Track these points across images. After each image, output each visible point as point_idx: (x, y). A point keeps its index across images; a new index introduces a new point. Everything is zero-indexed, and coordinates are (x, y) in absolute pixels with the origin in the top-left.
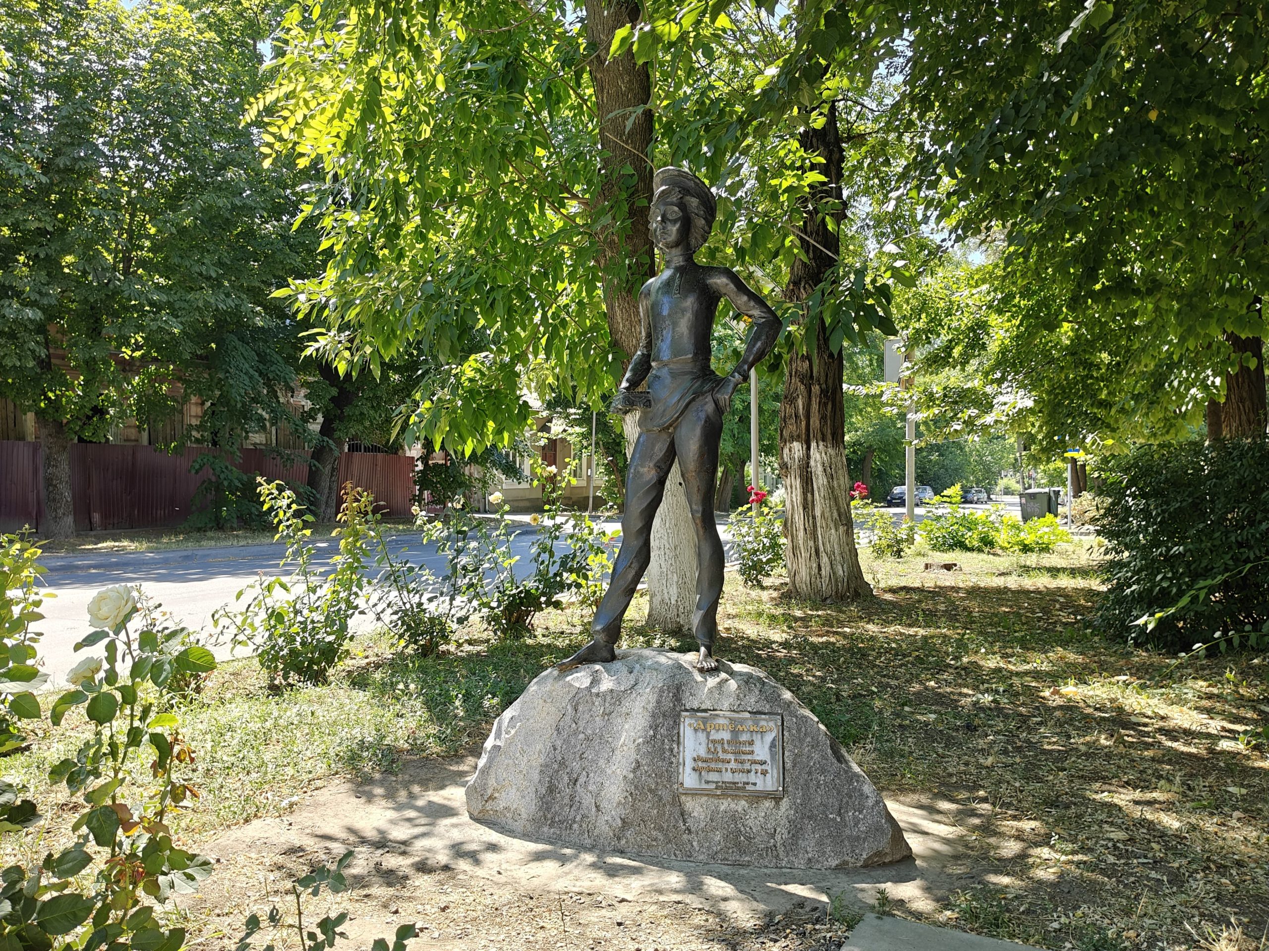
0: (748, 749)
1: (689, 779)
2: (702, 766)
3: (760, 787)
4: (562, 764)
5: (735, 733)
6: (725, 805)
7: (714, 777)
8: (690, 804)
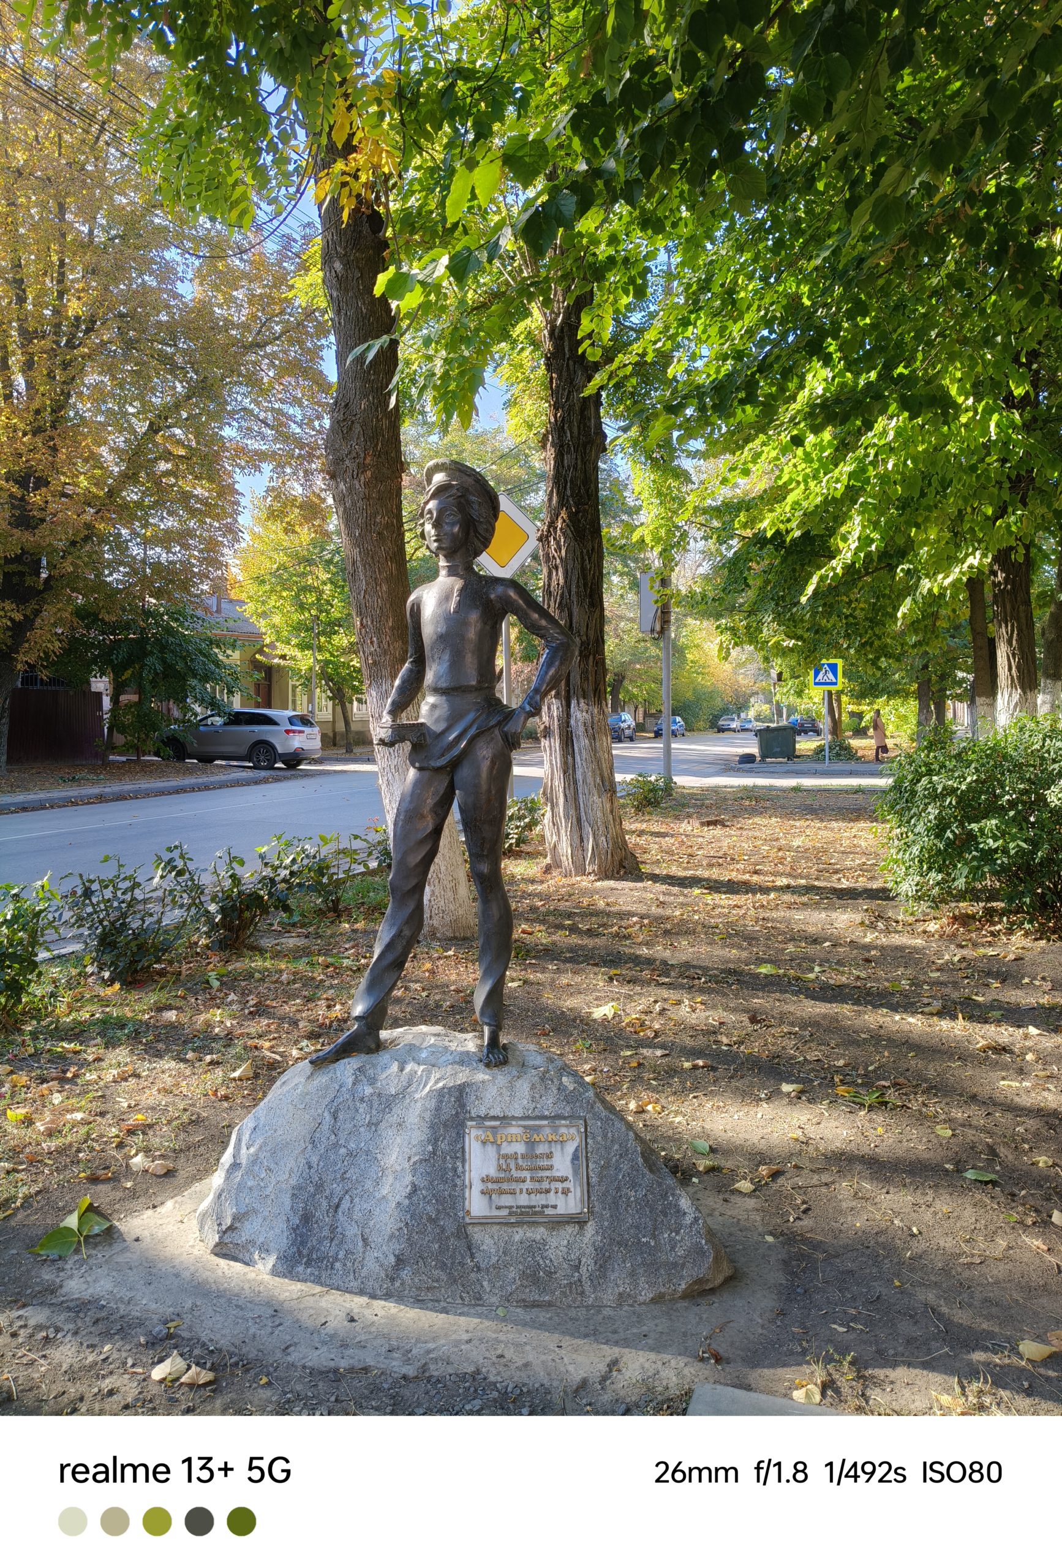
0: (545, 1163)
1: (477, 1205)
2: (493, 1187)
3: (561, 1210)
4: (319, 1187)
5: (531, 1144)
6: (518, 1234)
7: (507, 1200)
8: (477, 1235)
